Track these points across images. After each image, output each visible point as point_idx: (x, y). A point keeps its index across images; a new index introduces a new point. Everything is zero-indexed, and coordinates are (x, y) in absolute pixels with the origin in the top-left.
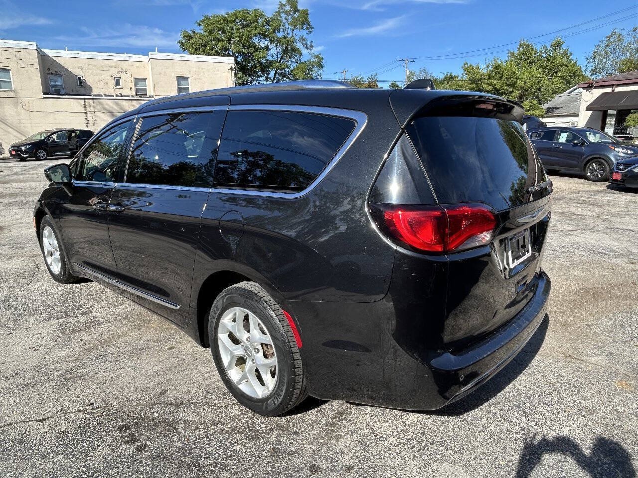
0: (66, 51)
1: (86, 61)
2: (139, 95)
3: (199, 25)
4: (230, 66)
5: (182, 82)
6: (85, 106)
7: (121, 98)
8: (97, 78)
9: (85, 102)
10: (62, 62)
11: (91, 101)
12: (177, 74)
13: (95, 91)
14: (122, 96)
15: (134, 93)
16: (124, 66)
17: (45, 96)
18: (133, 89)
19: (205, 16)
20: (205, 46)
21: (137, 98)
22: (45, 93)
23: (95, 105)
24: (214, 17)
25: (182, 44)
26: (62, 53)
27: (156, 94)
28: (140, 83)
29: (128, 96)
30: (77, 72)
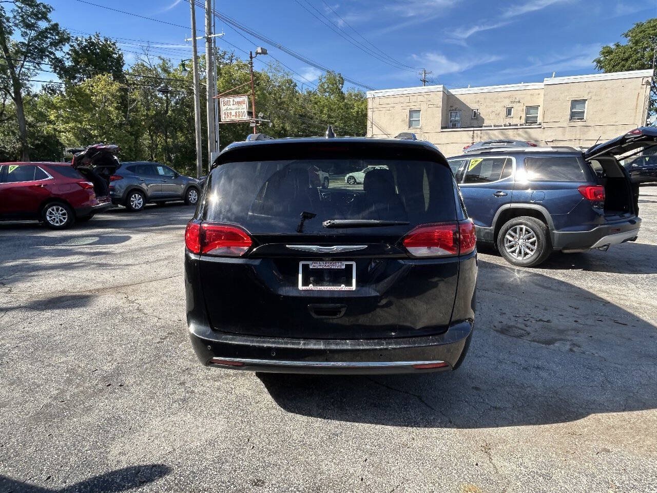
0: (469, 89)
1: (483, 96)
2: (528, 123)
3: (626, 36)
4: (645, 80)
5: (577, 106)
6: (473, 137)
7: (509, 127)
8: (490, 110)
9: (473, 133)
10: (462, 98)
11: (479, 132)
12: (572, 98)
13: (486, 123)
14: (510, 126)
15: (523, 121)
16: (518, 96)
17: (442, 130)
18: (524, 117)
19: (637, 24)
20: (627, 60)
21: (526, 127)
22: (442, 128)
23: (482, 135)
24: (650, 22)
25: (599, 62)
26: (464, 91)
27: (545, 121)
28: (532, 111)
29: (517, 125)
30: (473, 106)
